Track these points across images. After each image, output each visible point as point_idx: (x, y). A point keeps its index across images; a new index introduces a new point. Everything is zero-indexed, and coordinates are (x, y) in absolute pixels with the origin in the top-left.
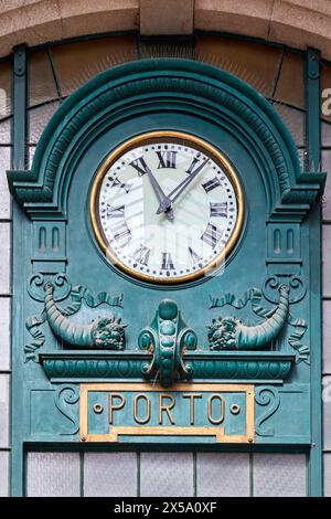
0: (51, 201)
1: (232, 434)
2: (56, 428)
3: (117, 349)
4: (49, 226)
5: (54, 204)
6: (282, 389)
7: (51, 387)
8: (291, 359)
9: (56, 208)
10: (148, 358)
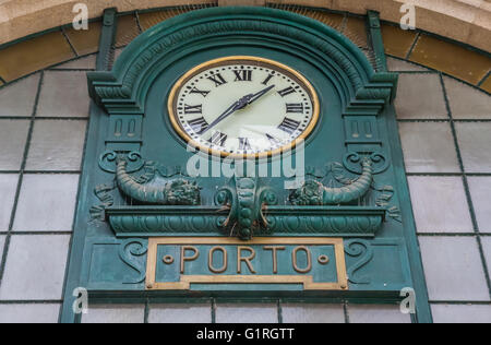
0: (129, 97)
1: (321, 281)
2: (118, 277)
3: (191, 204)
4: (126, 119)
5: (132, 100)
6: (373, 241)
7: (116, 241)
8: (382, 213)
9: (134, 103)
10: (225, 213)
